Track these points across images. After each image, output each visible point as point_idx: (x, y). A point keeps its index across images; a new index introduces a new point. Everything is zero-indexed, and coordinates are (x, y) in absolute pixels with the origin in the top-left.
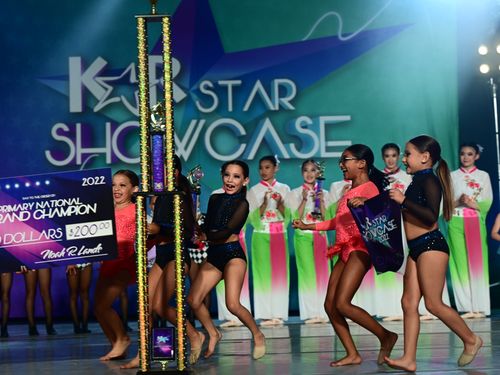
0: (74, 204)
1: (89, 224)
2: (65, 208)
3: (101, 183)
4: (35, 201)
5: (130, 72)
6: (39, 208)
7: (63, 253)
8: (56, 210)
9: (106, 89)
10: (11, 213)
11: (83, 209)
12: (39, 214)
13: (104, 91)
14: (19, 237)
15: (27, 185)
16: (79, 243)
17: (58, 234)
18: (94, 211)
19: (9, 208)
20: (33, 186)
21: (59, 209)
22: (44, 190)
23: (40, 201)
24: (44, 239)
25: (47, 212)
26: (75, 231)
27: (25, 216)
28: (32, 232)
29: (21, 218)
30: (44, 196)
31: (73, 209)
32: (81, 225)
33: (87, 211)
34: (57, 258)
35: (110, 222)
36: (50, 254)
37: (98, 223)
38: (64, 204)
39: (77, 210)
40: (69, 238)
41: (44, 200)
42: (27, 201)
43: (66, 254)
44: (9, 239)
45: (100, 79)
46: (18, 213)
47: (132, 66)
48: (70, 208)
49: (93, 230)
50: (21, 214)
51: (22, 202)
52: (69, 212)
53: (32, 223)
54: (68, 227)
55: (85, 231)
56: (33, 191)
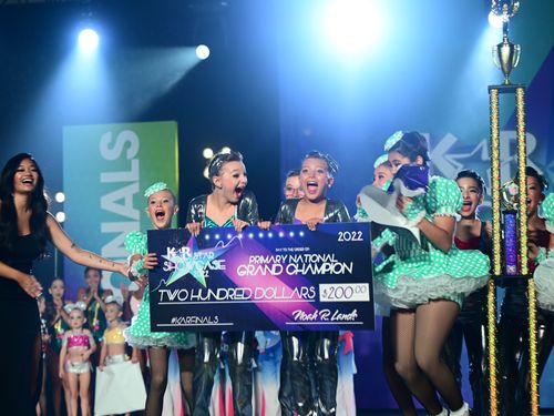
0: (328, 261)
1: (344, 286)
2: (320, 264)
3: (359, 239)
4: (289, 253)
5: (481, 148)
6: (292, 262)
7: (315, 316)
8: (310, 266)
9: (456, 167)
10: (263, 265)
11: (338, 268)
12: (292, 269)
13: (453, 169)
14: (270, 293)
15: (281, 235)
16: (333, 306)
17: (311, 294)
18: (350, 271)
19: (262, 259)
20: (286, 237)
21: (313, 265)
22: (297, 242)
23: (293, 254)
24: (295, 297)
25: (300, 267)
26: (329, 292)
27: (278, 269)
28: (284, 288)
29: (273, 272)
30: (297, 249)
31: (327, 267)
32: (336, 286)
33: (342, 270)
34: (309, 321)
35: (367, 285)
36: (301, 315)
37: (354, 285)
38: (318, 259)
39: (332, 268)
40: (322, 299)
41: (298, 253)
42: (280, 253)
43: (319, 317)
44: (260, 293)
45: (450, 157)
46: (270, 266)
47: (484, 143)
48: (324, 266)
49: (348, 293)
50: (274, 266)
51: (275, 254)
52: (323, 270)
53: (284, 278)
54: (322, 287)
55: (339, 293)
56: (287, 242)
